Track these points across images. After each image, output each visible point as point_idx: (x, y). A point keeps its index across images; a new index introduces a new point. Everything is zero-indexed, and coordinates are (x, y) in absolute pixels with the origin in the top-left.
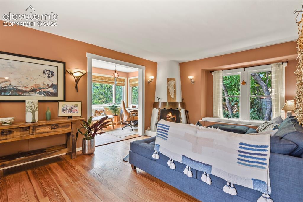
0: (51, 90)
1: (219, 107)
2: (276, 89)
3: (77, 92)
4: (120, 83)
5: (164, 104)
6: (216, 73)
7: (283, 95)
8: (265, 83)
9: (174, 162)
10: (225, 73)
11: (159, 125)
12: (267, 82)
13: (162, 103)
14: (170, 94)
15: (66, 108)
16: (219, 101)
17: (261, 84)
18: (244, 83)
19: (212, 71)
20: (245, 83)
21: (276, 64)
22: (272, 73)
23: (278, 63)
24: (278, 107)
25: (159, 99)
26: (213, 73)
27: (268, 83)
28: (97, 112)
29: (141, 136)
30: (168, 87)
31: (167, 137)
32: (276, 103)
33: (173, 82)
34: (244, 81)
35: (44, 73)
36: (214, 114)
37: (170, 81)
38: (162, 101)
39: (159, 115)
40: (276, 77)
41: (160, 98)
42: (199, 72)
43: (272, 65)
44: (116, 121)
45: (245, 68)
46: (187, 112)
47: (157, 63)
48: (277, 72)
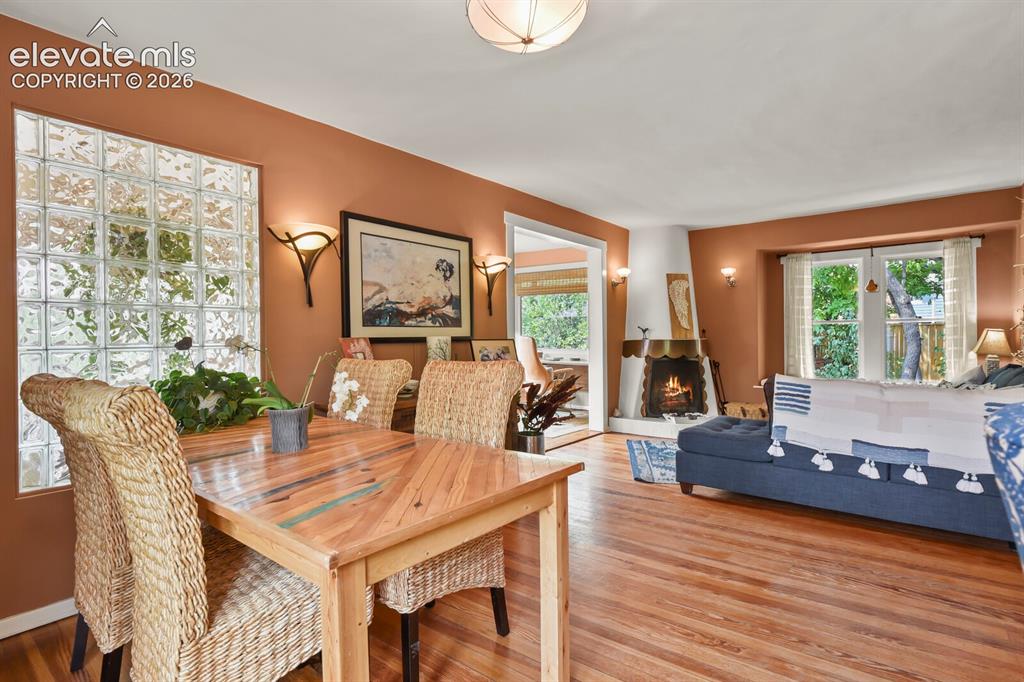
0: (449, 310)
2: (954, 303)
3: (491, 314)
5: (658, 344)
6: (793, 259)
7: (974, 318)
9: (830, 456)
10: (818, 259)
11: (780, 386)
13: (651, 341)
14: (677, 317)
15: (487, 356)
17: (892, 288)
18: (873, 287)
19: (779, 256)
20: (876, 286)
21: (955, 240)
22: (946, 262)
23: (961, 239)
24: (962, 346)
25: (644, 331)
26: (783, 261)
29: (601, 434)
30: (669, 298)
32: (955, 337)
33: (683, 284)
34: (872, 281)
35: (438, 267)
36: (790, 369)
37: (674, 283)
38: (655, 335)
40: (957, 273)
41: (647, 329)
42: (752, 257)
43: (946, 243)
45: (874, 249)
46: (715, 365)
47: (628, 231)
48: (958, 260)
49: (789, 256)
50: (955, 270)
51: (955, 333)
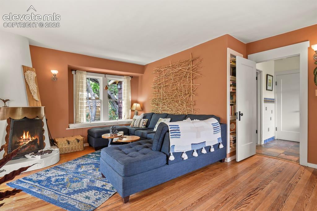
11: (171, 127)
14: (32, 94)
21: (126, 77)
31: (180, 135)
33: (33, 74)
34: (106, 86)
37: (27, 72)
39: (7, 132)
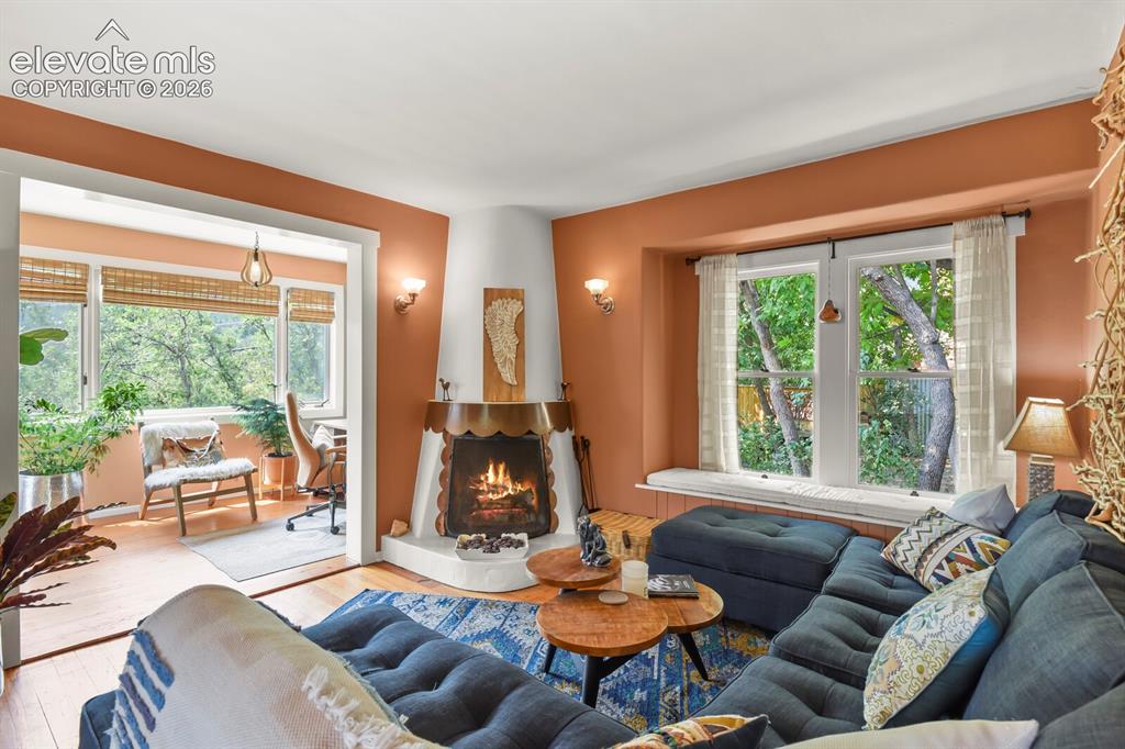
1: (724, 421)
2: (974, 344)
4: (306, 311)
5: (472, 411)
6: (711, 266)
7: (1010, 375)
8: (927, 311)
10: (750, 266)
12: (933, 310)
13: (461, 405)
14: (496, 364)
16: (724, 396)
17: (910, 317)
18: (831, 313)
19: (692, 258)
20: (836, 311)
21: (974, 222)
22: (958, 266)
23: (986, 221)
24: (987, 428)
25: (446, 387)
26: (699, 269)
27: (938, 313)
28: (168, 444)
29: (359, 566)
30: (485, 331)
32: (975, 411)
33: (514, 307)
34: (829, 303)
36: (705, 457)
37: (496, 304)
38: (463, 395)
39: (444, 463)
40: (978, 285)
41: (448, 384)
42: (635, 261)
43: (959, 227)
44: (278, 482)
45: (838, 244)
46: (581, 447)
47: (447, 219)
48: (981, 261)
49: (704, 259)
50: (975, 279)
51: (973, 405)
